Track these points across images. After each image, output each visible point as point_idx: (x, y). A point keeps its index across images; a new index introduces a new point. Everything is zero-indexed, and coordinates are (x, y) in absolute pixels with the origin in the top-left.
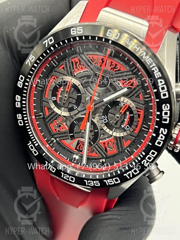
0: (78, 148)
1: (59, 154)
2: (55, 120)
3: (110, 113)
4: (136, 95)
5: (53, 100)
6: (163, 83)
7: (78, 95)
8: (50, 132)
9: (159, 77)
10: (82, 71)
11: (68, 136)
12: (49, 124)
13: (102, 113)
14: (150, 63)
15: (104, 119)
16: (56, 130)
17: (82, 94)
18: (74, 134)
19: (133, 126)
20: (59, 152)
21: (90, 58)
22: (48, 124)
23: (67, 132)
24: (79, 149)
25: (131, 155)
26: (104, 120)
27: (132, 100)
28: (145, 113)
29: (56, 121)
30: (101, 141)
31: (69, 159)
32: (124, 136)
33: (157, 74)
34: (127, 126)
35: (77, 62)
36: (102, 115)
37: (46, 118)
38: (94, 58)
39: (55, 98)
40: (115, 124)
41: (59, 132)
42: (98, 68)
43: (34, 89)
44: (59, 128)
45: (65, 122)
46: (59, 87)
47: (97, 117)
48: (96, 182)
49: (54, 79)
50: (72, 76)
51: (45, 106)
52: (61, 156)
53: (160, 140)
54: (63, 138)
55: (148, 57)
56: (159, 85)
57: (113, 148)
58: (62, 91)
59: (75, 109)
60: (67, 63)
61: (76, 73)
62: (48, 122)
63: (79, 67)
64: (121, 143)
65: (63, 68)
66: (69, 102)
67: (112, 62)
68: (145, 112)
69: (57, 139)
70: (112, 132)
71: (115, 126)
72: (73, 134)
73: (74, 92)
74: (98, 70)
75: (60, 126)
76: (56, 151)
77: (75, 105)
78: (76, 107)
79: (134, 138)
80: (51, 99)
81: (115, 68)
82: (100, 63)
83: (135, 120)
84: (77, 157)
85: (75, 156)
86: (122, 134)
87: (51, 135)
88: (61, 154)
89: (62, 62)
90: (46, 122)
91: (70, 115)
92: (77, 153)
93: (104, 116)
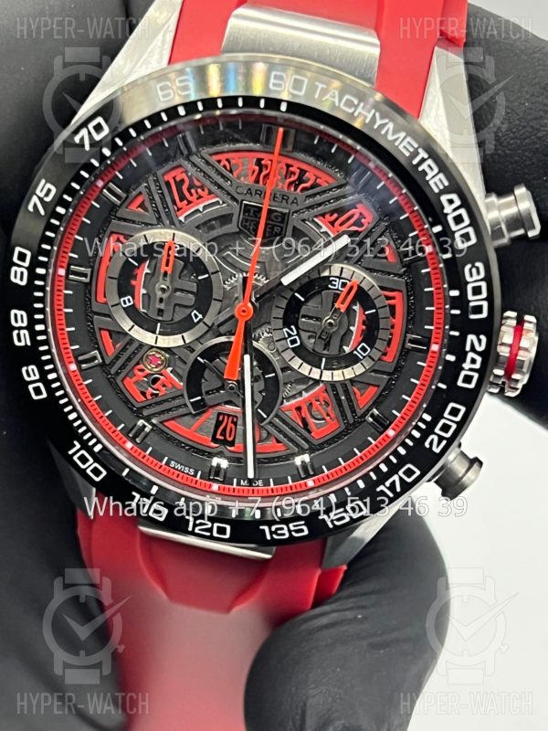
0: (221, 435)
1: (167, 464)
2: (138, 364)
3: (304, 316)
4: (375, 250)
5: (125, 306)
6: (457, 202)
7: (200, 278)
8: (127, 402)
9: (441, 187)
10: (200, 207)
11: (185, 405)
12: (122, 381)
13: (281, 321)
14: (412, 150)
15: (290, 335)
16: (144, 394)
17: (213, 273)
18: (204, 396)
19: (379, 344)
20: (166, 458)
21: (219, 161)
22: (119, 380)
23: (182, 395)
24: (222, 438)
25: (386, 428)
26: (291, 341)
27: (367, 269)
28: (409, 300)
29: (141, 366)
30: (286, 403)
31: (200, 473)
32: (357, 376)
33: (436, 179)
34: (360, 346)
35: (183, 181)
36: (281, 327)
37: (110, 364)
38: (232, 161)
39: (129, 300)
40: (323, 347)
41: (156, 400)
42: (250, 189)
43: (63, 284)
44: (154, 386)
45: (169, 366)
46: (136, 264)
47: (266, 334)
49: (118, 241)
50: (174, 225)
51: (100, 329)
52: (174, 468)
53: (471, 370)
54: (171, 414)
55: (402, 135)
56: (445, 211)
57: (328, 418)
58: (147, 274)
59: (196, 321)
60: (153, 188)
61: (185, 215)
62: (117, 374)
63: (191, 195)
64: (349, 400)
65: (142, 206)
66: (176, 305)
67: (288, 166)
68: (408, 296)
69: (154, 421)
71: (325, 352)
72: (199, 398)
73: (185, 272)
74: (251, 194)
75: (155, 381)
76: (157, 455)
77: (195, 312)
78: (200, 316)
80: (120, 304)
81: (300, 180)
82: (254, 171)
83: (382, 324)
84: (224, 464)
85: (215, 461)
86: (349, 373)
87: (134, 412)
88: (173, 462)
89: (137, 187)
90: (110, 374)
91: (183, 343)
92: (221, 452)
93: (286, 329)
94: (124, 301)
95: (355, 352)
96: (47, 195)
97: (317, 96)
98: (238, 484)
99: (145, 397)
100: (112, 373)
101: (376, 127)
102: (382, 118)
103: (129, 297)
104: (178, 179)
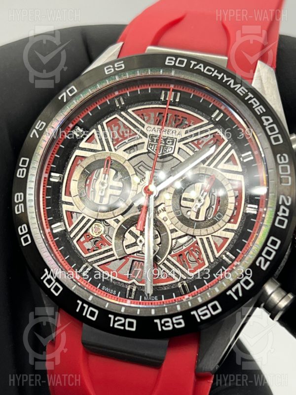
1: (100, 288)
2: (86, 232)
6: (271, 121)
9: (262, 112)
10: (126, 141)
12: (77, 242)
14: (244, 93)
16: (89, 250)
17: (132, 175)
23: (111, 249)
30: (173, 253)
33: (259, 108)
40: (195, 217)
42: (154, 128)
43: (46, 182)
44: (95, 246)
46: (89, 173)
48: (176, 320)
51: (66, 211)
52: (104, 290)
53: (283, 216)
55: (239, 86)
56: (265, 124)
61: (118, 145)
66: (111, 195)
69: (94, 265)
70: (192, 229)
75: (96, 242)
79: (231, 233)
80: (78, 195)
82: (157, 120)
83: (230, 200)
88: (103, 287)
95: (214, 218)
96: (41, 127)
97: (191, 67)
98: (143, 299)
100: (71, 237)
101: (224, 81)
102: (228, 77)
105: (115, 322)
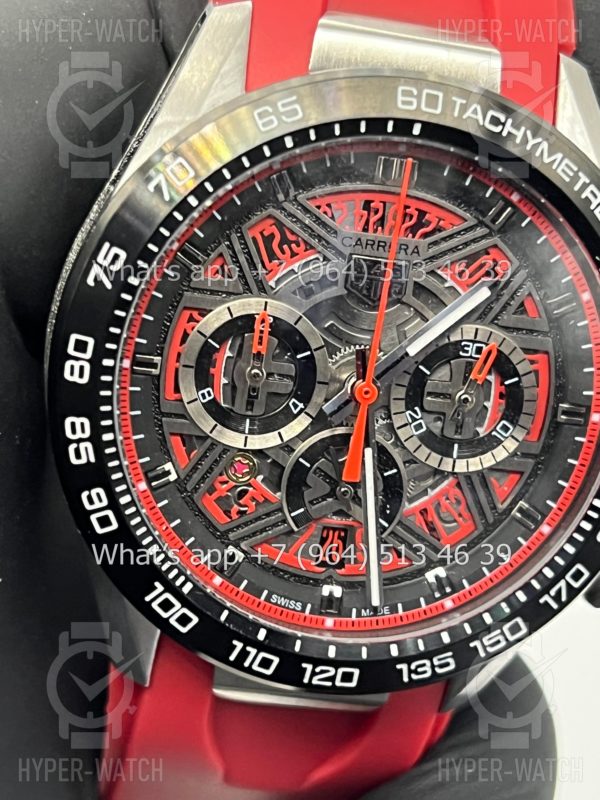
1: (268, 599)
2: (220, 474)
3: (429, 394)
4: (514, 304)
5: (204, 401)
7: (299, 357)
8: (208, 525)
10: (295, 267)
11: (285, 521)
12: (201, 499)
13: (403, 403)
14: (571, 174)
15: (414, 420)
16: (227, 513)
17: (316, 350)
18: (308, 508)
19: (523, 420)
20: (266, 592)
21: (319, 208)
22: (197, 498)
23: (281, 510)
25: (539, 523)
26: (415, 427)
27: (505, 328)
29: (224, 478)
30: (408, 506)
31: (309, 606)
32: (498, 463)
34: (500, 425)
35: (272, 236)
36: (403, 409)
37: (185, 479)
38: (334, 206)
39: (209, 393)
40: (454, 430)
41: (245, 519)
42: (359, 240)
43: (128, 379)
44: (241, 502)
45: (258, 475)
46: (217, 346)
48: (439, 660)
49: (191, 319)
51: (171, 434)
52: (276, 604)
55: (559, 156)
57: (461, 519)
58: (228, 357)
59: (295, 412)
60: (238, 247)
61: (276, 278)
62: (196, 489)
63: (283, 252)
64: (487, 494)
66: (268, 394)
67: (406, 207)
68: (556, 358)
69: (244, 546)
70: (451, 461)
71: (457, 436)
72: (302, 510)
73: (278, 352)
74: (361, 245)
75: (242, 494)
76: (254, 590)
77: (293, 400)
78: (301, 406)
79: (530, 460)
80: (198, 398)
81: (419, 224)
82: (361, 217)
83: (527, 395)
84: (338, 591)
85: (326, 590)
86: (487, 460)
87: (219, 537)
88: (274, 596)
89: (216, 247)
90: (186, 490)
91: (280, 442)
92: (330, 577)
93: (410, 412)
94: (203, 395)
95: (494, 433)
96: (113, 262)
97: (456, 114)
98: (359, 615)
99: (230, 518)
100: (189, 489)
101: (528, 147)
102: (534, 136)
103: (209, 389)
104: (266, 234)
105: (314, 674)
